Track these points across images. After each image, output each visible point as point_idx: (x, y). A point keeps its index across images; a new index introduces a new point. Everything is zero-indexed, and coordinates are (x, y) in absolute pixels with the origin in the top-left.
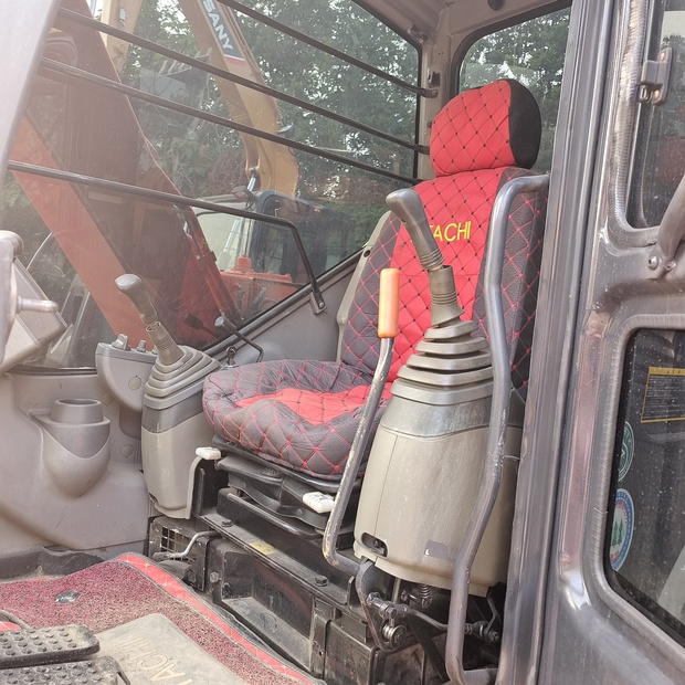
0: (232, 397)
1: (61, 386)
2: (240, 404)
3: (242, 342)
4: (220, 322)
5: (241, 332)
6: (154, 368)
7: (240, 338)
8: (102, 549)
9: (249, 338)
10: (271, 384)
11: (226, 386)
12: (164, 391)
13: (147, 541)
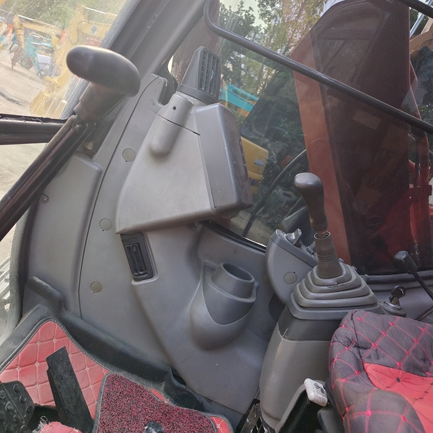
0: (365, 353)
1: (235, 252)
2: (369, 368)
3: (417, 284)
4: (402, 255)
5: (421, 274)
6: (309, 274)
7: (417, 279)
8: (209, 401)
9: (427, 283)
10: (424, 360)
11: (364, 335)
12: (306, 302)
13: (245, 417)
